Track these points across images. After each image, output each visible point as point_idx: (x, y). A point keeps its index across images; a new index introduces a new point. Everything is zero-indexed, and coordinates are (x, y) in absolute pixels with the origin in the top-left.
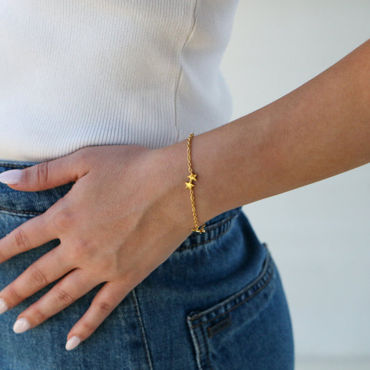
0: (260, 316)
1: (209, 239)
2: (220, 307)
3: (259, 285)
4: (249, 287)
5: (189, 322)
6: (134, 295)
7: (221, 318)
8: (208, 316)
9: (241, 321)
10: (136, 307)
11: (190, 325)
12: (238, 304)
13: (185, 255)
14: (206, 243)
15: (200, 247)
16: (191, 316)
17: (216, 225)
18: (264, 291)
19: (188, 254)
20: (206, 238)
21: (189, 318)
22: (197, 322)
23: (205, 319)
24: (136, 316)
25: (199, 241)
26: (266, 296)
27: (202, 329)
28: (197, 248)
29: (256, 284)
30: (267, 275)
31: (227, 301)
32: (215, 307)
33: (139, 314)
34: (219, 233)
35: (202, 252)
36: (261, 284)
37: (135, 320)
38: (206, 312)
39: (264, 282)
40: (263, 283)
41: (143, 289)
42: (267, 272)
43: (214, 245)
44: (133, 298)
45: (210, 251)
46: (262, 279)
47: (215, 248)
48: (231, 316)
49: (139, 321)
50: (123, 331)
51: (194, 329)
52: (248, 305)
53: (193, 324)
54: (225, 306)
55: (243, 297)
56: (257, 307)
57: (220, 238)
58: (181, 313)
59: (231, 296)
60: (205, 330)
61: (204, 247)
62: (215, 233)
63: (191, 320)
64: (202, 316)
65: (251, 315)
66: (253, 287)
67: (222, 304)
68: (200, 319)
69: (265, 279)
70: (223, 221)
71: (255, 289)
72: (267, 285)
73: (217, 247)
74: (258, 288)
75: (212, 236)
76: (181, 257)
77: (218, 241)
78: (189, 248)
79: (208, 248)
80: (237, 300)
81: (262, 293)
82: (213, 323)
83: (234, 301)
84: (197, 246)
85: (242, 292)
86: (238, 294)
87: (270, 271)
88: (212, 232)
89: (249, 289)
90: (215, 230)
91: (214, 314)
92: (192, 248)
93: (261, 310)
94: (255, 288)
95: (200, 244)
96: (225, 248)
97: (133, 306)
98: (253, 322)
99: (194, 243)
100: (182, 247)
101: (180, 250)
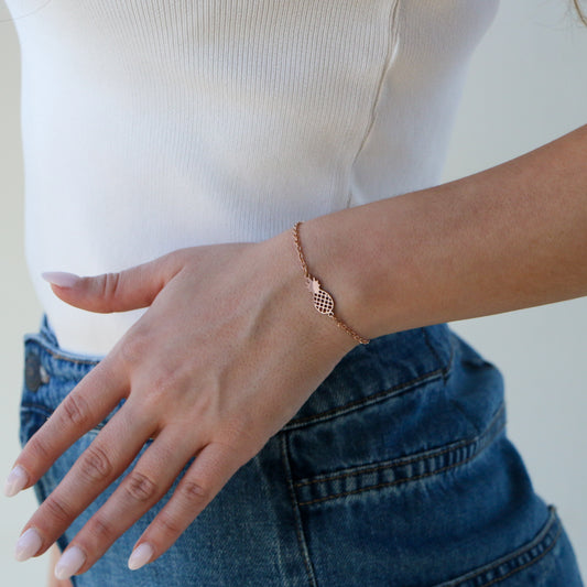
1: (428, 472)
3: (521, 561)
4: (500, 561)
13: (387, 496)
14: (423, 477)
15: (412, 484)
17: (439, 450)
18: (529, 570)
19: (392, 494)
25: (410, 474)
26: (533, 579)
28: (406, 485)
29: (516, 559)
30: (541, 549)
31: (460, 579)
34: (446, 465)
35: (417, 492)
36: (524, 559)
39: (532, 557)
40: (528, 558)
41: (320, 549)
42: (543, 542)
43: (437, 482)
44: (306, 564)
45: (429, 491)
46: (529, 552)
47: (440, 486)
55: (490, 576)
59: (467, 571)
61: (418, 484)
62: (438, 464)
66: (508, 562)
67: (452, 583)
69: (535, 552)
70: (452, 446)
71: (513, 566)
72: (536, 562)
73: (444, 486)
74: (518, 564)
75: (433, 468)
76: (382, 499)
77: (444, 476)
78: (393, 485)
79: (426, 486)
80: (480, 580)
81: (524, 574)
83: (474, 580)
84: (406, 482)
85: (487, 567)
86: (479, 570)
88: (433, 462)
89: (502, 564)
90: (437, 458)
92: (399, 485)
94: (513, 564)
95: (412, 480)
96: (460, 488)
97: (305, 577)
99: (401, 478)
100: (381, 483)
101: (379, 488)
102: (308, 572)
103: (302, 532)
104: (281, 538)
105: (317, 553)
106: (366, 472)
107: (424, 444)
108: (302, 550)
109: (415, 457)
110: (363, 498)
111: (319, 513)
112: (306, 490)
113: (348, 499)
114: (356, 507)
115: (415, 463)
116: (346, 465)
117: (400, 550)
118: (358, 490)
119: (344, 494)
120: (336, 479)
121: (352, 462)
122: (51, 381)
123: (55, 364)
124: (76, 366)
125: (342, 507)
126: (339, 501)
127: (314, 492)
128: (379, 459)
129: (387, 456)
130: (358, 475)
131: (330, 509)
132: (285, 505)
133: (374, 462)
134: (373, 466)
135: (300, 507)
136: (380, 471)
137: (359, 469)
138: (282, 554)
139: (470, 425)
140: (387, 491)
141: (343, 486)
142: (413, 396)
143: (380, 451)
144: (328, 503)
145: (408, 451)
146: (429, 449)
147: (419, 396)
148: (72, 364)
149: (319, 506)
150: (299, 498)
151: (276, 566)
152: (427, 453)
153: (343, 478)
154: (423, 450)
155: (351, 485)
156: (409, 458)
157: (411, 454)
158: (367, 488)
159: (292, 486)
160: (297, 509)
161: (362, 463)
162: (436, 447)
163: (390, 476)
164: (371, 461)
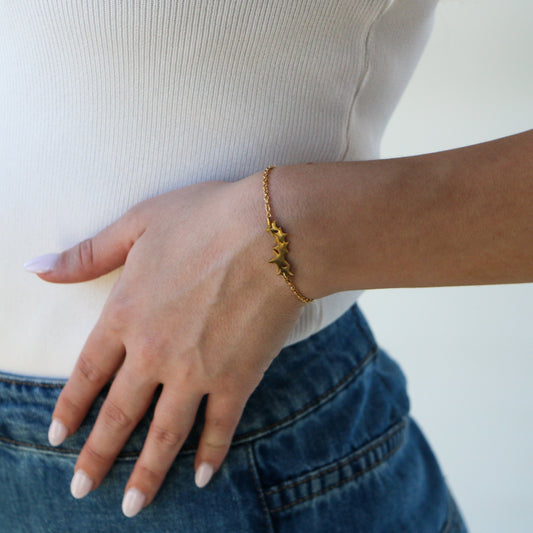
1: (378, 461)
13: (348, 491)
14: (374, 467)
15: (367, 475)
17: (381, 439)
19: (352, 489)
20: (373, 460)
25: (364, 466)
28: (363, 477)
34: (389, 450)
43: (386, 469)
45: (383, 479)
47: (389, 474)
62: (383, 451)
75: (380, 456)
76: (343, 495)
78: (351, 480)
79: (380, 475)
84: (362, 474)
88: (379, 450)
90: (381, 445)
92: (356, 479)
95: (366, 471)
96: (401, 474)
99: (357, 470)
100: (343, 479)
101: (340, 485)
106: (329, 472)
109: (364, 449)
110: (327, 497)
111: (289, 517)
112: (276, 497)
113: (315, 500)
114: (322, 506)
115: (365, 454)
116: (309, 468)
118: (323, 490)
119: (311, 495)
120: (303, 482)
121: (315, 464)
124: (13, 387)
125: (309, 509)
126: (306, 504)
127: (284, 499)
128: (337, 457)
129: (344, 453)
130: (322, 476)
131: (298, 513)
132: (257, 513)
133: (335, 461)
134: (333, 465)
135: (271, 515)
136: (340, 467)
137: (322, 469)
140: (348, 486)
141: (310, 488)
143: (338, 449)
144: (296, 507)
146: (372, 440)
149: (288, 511)
150: (270, 505)
152: (374, 443)
153: (309, 481)
154: (367, 442)
155: (316, 486)
156: (359, 452)
158: (331, 487)
159: (262, 495)
160: (268, 516)
161: (322, 463)
162: (378, 436)
163: (348, 471)
164: (331, 459)
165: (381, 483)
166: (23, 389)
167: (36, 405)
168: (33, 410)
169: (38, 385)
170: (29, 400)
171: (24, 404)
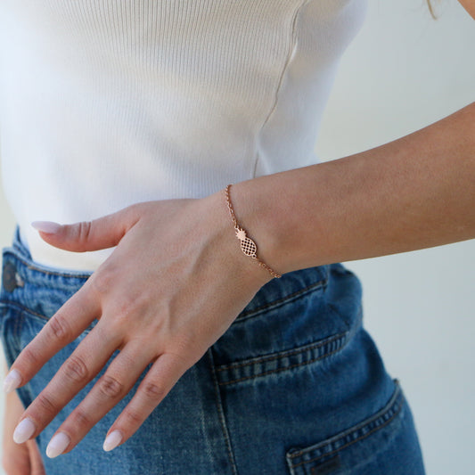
0: (377, 460)
1: (313, 359)
2: (327, 445)
3: (377, 423)
4: (363, 423)
5: (289, 460)
6: (225, 426)
7: (328, 458)
8: (312, 453)
9: (353, 463)
10: (226, 441)
11: (290, 464)
12: (348, 443)
13: (284, 377)
14: (310, 363)
15: (302, 368)
16: (291, 453)
17: (321, 342)
18: (383, 430)
19: (287, 376)
20: (309, 357)
21: (288, 455)
22: (298, 460)
23: (307, 457)
24: (228, 452)
25: (300, 361)
26: (385, 436)
27: (304, 469)
28: (298, 369)
29: (374, 422)
30: (391, 413)
31: (335, 438)
32: (320, 444)
33: (230, 449)
34: (326, 353)
35: (305, 374)
36: (380, 422)
37: (226, 456)
38: (309, 449)
39: (385, 420)
40: (382, 421)
41: (234, 418)
42: (392, 409)
43: (320, 366)
44: (223, 429)
45: (314, 373)
46: (383, 417)
47: (321, 370)
48: (339, 456)
49: (230, 458)
50: (212, 469)
51: (295, 468)
52: (361, 445)
53: (293, 463)
54: (333, 444)
55: (355, 435)
56: (374, 449)
57: (327, 359)
58: (280, 450)
59: (340, 432)
60: (308, 470)
61: (306, 368)
62: (320, 352)
63: (291, 458)
64: (304, 453)
65: (365, 457)
66: (368, 425)
67: (329, 441)
68: (302, 457)
69: (387, 416)
70: (330, 339)
71: (372, 428)
72: (388, 424)
73: (324, 369)
74: (375, 426)
75: (316, 355)
76: (280, 380)
77: (324, 362)
78: (288, 369)
79: (312, 369)
80: (348, 438)
81: (380, 432)
82: (318, 463)
83: (345, 438)
84: (297, 367)
85: (354, 429)
86: (348, 431)
87: (396, 408)
88: (317, 351)
89: (364, 426)
90: (319, 348)
91: (318, 453)
92: (292, 369)
93: (378, 452)
94: (372, 426)
95: (302, 365)
96: (335, 370)
97: (223, 439)
98: (369, 465)
99: (294, 364)
100: (280, 368)
101: (278, 372)
102: (224, 435)
103: (221, 406)
104: (205, 409)
105: (231, 421)
106: (269, 360)
107: (310, 338)
108: (220, 419)
109: (304, 348)
110: (266, 379)
111: (234, 390)
112: (225, 373)
113: (256, 380)
114: (261, 386)
115: (304, 352)
116: (253, 355)
117: (293, 418)
118: (263, 374)
119: (253, 376)
120: (247, 365)
121: (258, 352)
122: (26, 286)
123: (30, 273)
124: (47, 276)
125: (251, 386)
126: (248, 382)
127: (231, 376)
128: (278, 350)
129: (284, 348)
130: (263, 363)
131: (242, 388)
132: (208, 385)
133: (275, 352)
134: (274, 355)
135: (220, 387)
136: (279, 359)
137: (264, 357)
138: (206, 421)
139: (343, 323)
140: (284, 374)
141: (252, 370)
142: (302, 302)
143: (279, 344)
144: (240, 384)
145: (299, 344)
146: (314, 341)
147: (306, 302)
148: (44, 274)
149: (233, 386)
150: (219, 379)
151: (201, 430)
152: (313, 345)
153: (252, 365)
154: (309, 343)
155: (258, 370)
156: (299, 349)
157: (302, 345)
158: (270, 372)
159: (214, 371)
160: (217, 388)
161: (265, 353)
162: (319, 340)
163: (286, 363)
164: (272, 352)
165: (312, 376)
166: (52, 278)
167: (59, 290)
168: (56, 293)
169: (61, 275)
170: (54, 286)
171: (52, 289)
